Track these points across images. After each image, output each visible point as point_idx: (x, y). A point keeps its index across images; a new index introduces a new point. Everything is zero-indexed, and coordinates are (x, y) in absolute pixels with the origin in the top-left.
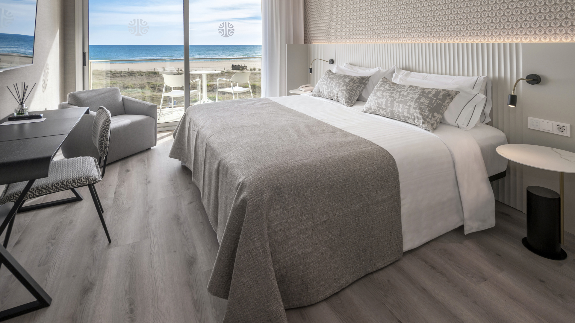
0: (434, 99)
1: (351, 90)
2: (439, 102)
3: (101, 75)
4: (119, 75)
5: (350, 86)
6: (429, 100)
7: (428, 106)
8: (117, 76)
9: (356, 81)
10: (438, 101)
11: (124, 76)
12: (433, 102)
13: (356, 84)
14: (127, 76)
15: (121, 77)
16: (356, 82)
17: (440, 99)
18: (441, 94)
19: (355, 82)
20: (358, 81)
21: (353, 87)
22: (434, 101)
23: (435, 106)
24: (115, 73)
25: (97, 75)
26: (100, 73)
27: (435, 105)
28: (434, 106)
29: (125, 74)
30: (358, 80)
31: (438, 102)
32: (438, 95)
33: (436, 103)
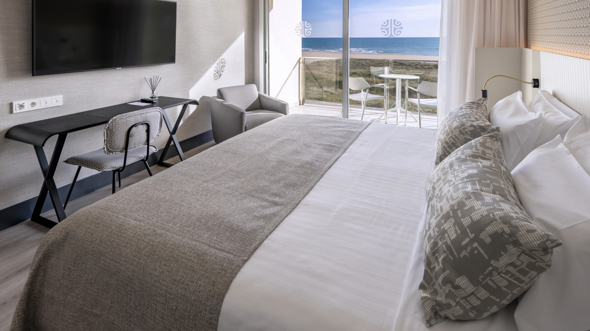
0: (468, 236)
1: (450, 144)
2: (479, 251)
3: (411, 66)
4: (426, 67)
5: (451, 137)
6: (459, 232)
7: (449, 248)
8: (424, 68)
9: (467, 130)
10: (476, 245)
11: (431, 68)
12: (464, 243)
13: (464, 135)
14: (434, 69)
15: (428, 69)
16: (466, 132)
17: (482, 243)
18: (490, 229)
19: (464, 132)
20: (470, 131)
21: (455, 140)
22: (467, 240)
23: (465, 256)
24: (423, 65)
25: (407, 65)
26: (410, 64)
27: (464, 253)
28: (462, 255)
29: (433, 66)
30: (472, 128)
31: (476, 248)
32: (482, 230)
33: (469, 248)
